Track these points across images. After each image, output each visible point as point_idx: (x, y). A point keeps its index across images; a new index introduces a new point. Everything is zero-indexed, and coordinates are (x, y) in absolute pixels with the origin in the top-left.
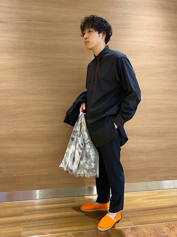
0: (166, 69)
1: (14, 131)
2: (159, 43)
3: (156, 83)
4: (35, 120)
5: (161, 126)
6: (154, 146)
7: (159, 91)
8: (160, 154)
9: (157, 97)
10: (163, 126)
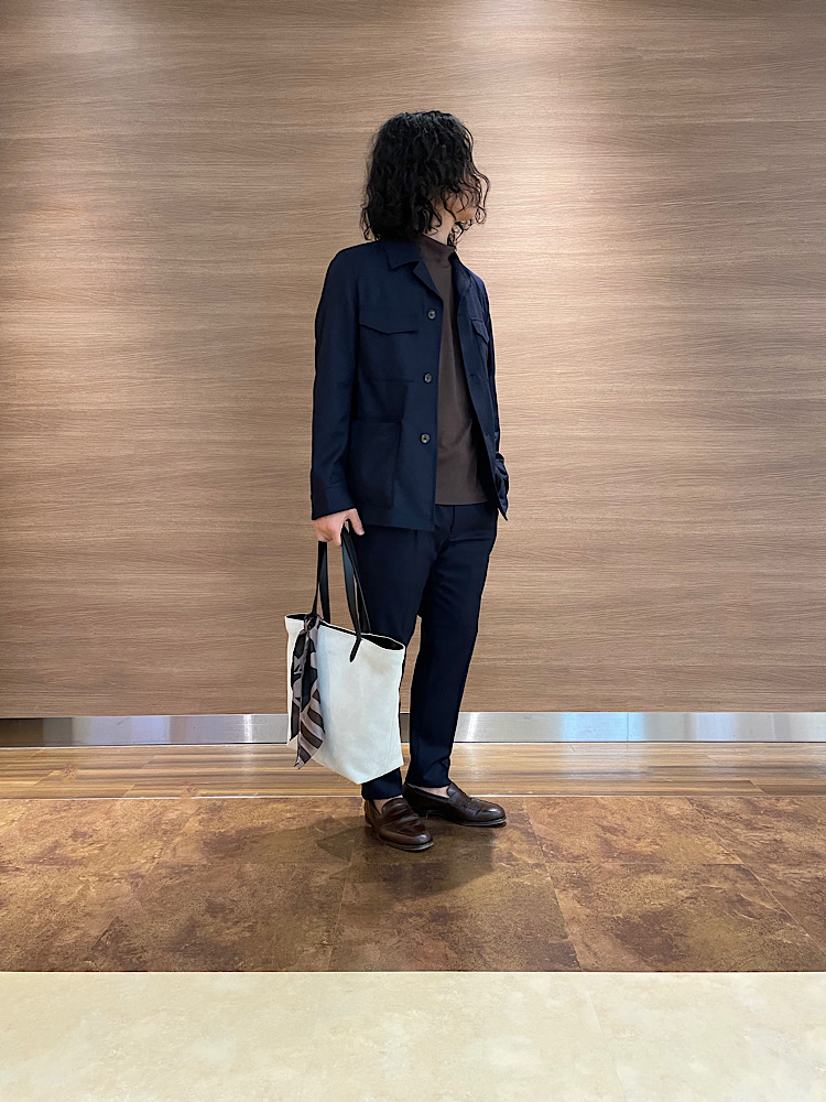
0: (602, 338)
1: (127, 535)
2: (579, 255)
3: (568, 385)
4: (187, 502)
5: (590, 527)
6: (565, 591)
7: (582, 411)
8: (589, 620)
9: (572, 429)
10: (599, 528)
